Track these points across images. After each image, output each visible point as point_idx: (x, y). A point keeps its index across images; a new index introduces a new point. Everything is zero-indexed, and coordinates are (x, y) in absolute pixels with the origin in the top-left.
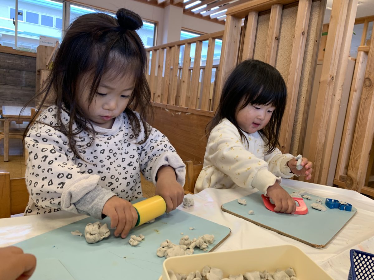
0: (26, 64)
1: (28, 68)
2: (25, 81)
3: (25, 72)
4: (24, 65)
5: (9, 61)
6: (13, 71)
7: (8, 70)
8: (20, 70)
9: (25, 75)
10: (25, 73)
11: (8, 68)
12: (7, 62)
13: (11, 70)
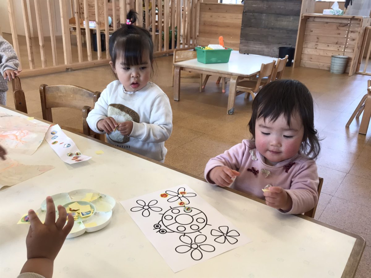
0: (267, 6)
3: (265, 14)
4: (265, 8)
5: (255, 6)
6: (256, 14)
7: (254, 14)
8: (261, 12)
11: (254, 12)
12: (253, 6)
13: (255, 14)
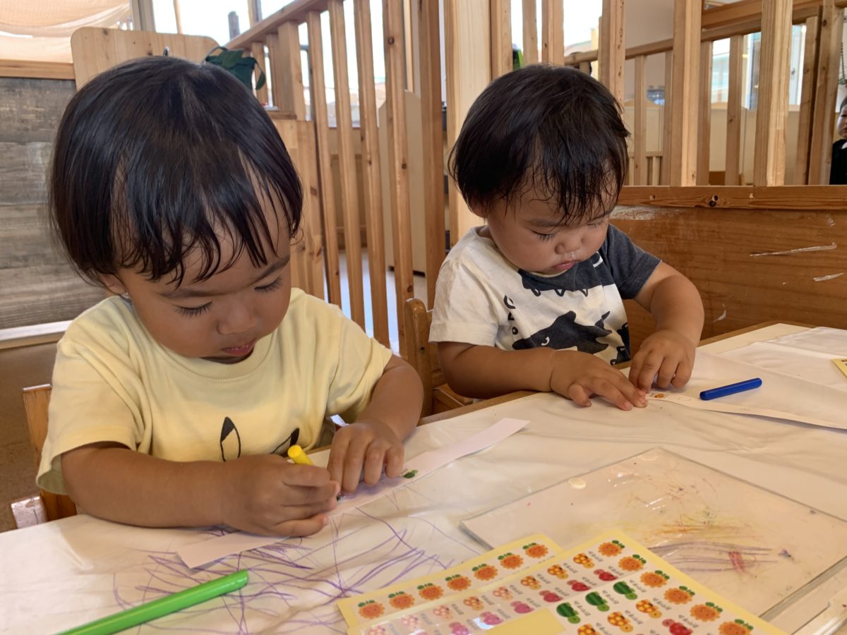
1: (51, 126)
10: (43, 149)
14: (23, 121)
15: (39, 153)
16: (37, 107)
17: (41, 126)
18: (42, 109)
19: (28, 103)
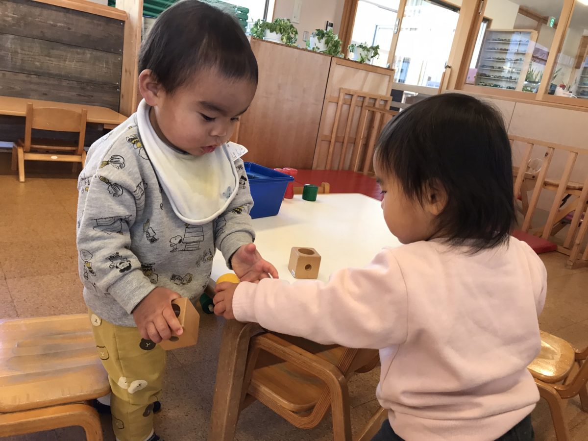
1: (20, 26)
2: (12, 58)
9: (11, 43)
10: (13, 39)
14: (4, 21)
15: (9, 41)
16: (14, 14)
17: (14, 25)
18: (16, 16)
19: (9, 10)
